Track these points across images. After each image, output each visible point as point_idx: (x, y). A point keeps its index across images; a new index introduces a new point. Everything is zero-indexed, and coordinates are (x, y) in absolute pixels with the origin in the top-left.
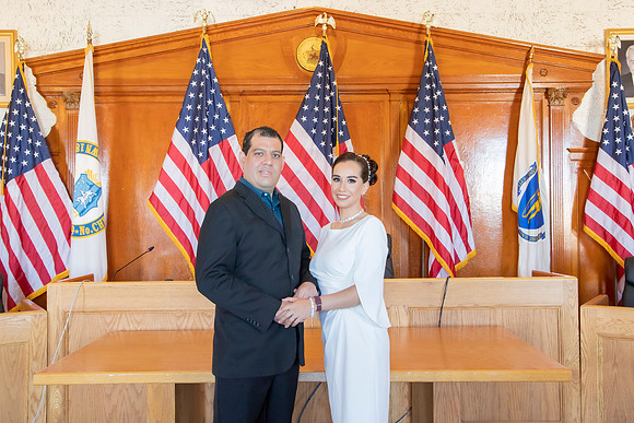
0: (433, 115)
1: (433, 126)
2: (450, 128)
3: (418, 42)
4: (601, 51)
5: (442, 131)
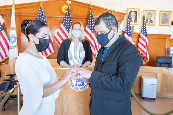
0: (92, 24)
3: (89, 8)
4: (126, 13)
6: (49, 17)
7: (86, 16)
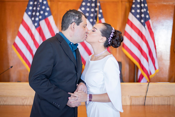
0: (141, 8)
1: (141, 13)
2: (148, 14)
5: (145, 16)
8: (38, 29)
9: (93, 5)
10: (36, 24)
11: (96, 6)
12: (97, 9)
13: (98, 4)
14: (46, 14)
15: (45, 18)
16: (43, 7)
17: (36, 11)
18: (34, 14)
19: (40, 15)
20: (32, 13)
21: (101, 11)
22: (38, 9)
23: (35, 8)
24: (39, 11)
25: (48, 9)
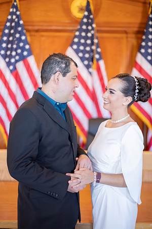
3: (145, 3)
6: (37, 31)
7: (137, 26)
8: (14, 74)
9: (89, 42)
10: (11, 67)
11: (92, 43)
12: (94, 47)
13: (96, 41)
14: (25, 53)
15: (23, 58)
16: (21, 44)
17: (12, 49)
18: (8, 53)
19: (17, 54)
20: (6, 52)
21: (99, 50)
22: (15, 46)
23: (10, 46)
24: (16, 50)
25: (27, 47)
